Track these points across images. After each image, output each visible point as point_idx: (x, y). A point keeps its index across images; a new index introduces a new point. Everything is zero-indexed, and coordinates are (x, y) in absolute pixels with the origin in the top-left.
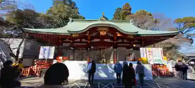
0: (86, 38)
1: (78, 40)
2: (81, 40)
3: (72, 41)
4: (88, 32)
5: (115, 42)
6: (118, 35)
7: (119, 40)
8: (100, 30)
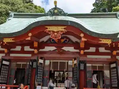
0: (31, 44)
2: (23, 49)
5: (82, 52)
6: (83, 39)
7: (90, 48)
8: (50, 31)
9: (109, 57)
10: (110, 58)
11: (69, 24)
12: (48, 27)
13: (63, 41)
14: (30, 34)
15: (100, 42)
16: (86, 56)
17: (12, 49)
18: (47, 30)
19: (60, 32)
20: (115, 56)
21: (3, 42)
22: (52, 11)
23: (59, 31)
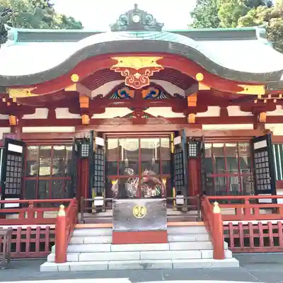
0: (71, 102)
3: (13, 120)
5: (192, 118)
6: (202, 87)
7: (209, 108)
8: (123, 69)
9: (250, 126)
10: (253, 128)
11: (171, 50)
12: (119, 59)
14: (75, 78)
16: (201, 128)
17: (26, 117)
18: (116, 66)
19: (148, 70)
21: (7, 97)
22: (127, 18)
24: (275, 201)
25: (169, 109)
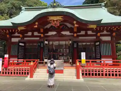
0: (38, 30)
1: (30, 34)
2: (33, 34)
3: (21, 36)
4: (37, 23)
5: (75, 35)
6: (76, 25)
7: (81, 32)
8: (51, 20)
9: (95, 37)
11: (65, 14)
12: (50, 17)
13: (61, 27)
15: (89, 27)
16: (78, 38)
17: (25, 35)
18: (49, 19)
20: (99, 37)
21: (17, 29)
22: (52, 4)
23: (58, 20)
24: (101, 62)
25: (69, 32)
